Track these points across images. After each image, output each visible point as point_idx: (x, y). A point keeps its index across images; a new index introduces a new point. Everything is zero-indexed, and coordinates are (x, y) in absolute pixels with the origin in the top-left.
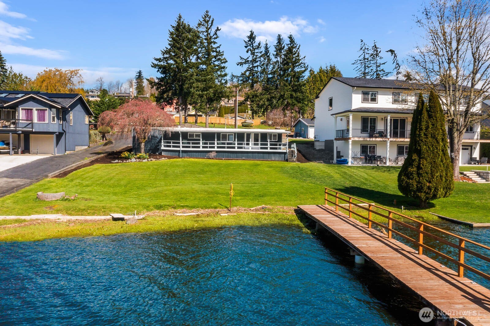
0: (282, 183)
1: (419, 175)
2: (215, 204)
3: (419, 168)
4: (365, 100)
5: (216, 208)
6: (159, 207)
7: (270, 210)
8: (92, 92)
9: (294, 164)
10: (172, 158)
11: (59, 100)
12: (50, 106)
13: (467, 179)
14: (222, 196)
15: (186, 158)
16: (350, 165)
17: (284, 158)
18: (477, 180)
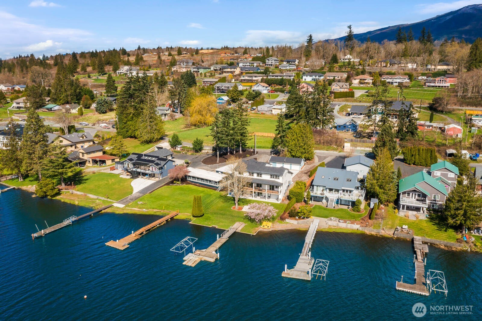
5: (163, 210)
6: (153, 208)
7: (171, 212)
8: (268, 60)
9: (215, 192)
10: (187, 184)
11: (162, 162)
12: (156, 167)
13: (241, 209)
14: (168, 206)
15: (192, 184)
16: (229, 195)
17: (216, 189)
18: (244, 210)
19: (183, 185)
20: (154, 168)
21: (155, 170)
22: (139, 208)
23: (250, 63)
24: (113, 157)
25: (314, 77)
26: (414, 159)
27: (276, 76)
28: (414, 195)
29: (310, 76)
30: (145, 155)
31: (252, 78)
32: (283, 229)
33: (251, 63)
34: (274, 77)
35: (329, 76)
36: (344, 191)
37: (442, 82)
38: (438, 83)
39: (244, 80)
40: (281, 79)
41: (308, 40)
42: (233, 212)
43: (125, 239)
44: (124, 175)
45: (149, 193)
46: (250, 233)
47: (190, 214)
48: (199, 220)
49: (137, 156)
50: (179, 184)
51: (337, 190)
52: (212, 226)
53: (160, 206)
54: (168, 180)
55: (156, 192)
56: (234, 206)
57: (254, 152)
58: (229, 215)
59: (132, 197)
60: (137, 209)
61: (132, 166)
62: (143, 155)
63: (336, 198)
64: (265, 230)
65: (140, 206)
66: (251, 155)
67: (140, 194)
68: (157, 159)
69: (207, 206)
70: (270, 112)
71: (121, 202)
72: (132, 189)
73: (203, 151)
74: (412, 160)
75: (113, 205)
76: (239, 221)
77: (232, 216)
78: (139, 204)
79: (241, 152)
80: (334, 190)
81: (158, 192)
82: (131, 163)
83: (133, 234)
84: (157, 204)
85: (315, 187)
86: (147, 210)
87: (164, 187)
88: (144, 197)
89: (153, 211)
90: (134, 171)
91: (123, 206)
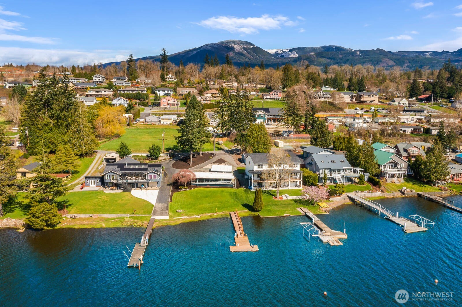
0: (229, 202)
2: (213, 212)
3: (255, 205)
4: (259, 167)
6: (202, 213)
7: (225, 213)
8: (96, 77)
9: (235, 189)
10: (195, 187)
11: (157, 168)
12: (157, 174)
13: (282, 198)
14: (214, 209)
15: (199, 187)
16: (252, 190)
17: (232, 186)
18: (284, 198)
19: (193, 189)
20: (153, 176)
21: (155, 177)
22: (186, 215)
23: (75, 80)
24: (67, 175)
25: (166, 92)
26: (341, 146)
27: (127, 91)
28: (389, 166)
29: (162, 91)
30: (128, 164)
31: (101, 93)
32: (337, 206)
33: (76, 80)
35: (182, 91)
36: (343, 170)
37: (275, 95)
39: (91, 95)
40: (137, 93)
41: (129, 60)
42: (279, 201)
43: (239, 242)
44: (108, 191)
45: (170, 201)
46: (323, 213)
47: (246, 210)
48: (264, 213)
49: (117, 166)
50: (187, 189)
51: (339, 171)
52: (285, 215)
53: (206, 210)
54: (168, 187)
55: (176, 200)
56: (273, 197)
57: (213, 154)
58: (281, 204)
59: (158, 207)
60: (188, 217)
61: (119, 178)
62: (125, 164)
63: (340, 178)
64: (328, 209)
65: (184, 214)
66: (213, 157)
67: (163, 204)
68: (147, 166)
69: (250, 202)
70: (159, 122)
71: (157, 214)
72: (145, 201)
73: (160, 158)
74: (340, 147)
75: (154, 219)
76: (297, 207)
77: (284, 204)
78: (180, 213)
79: (201, 155)
80: (337, 171)
81: (177, 199)
82: (117, 174)
83: (239, 236)
84: (200, 209)
85: (321, 171)
86: (199, 216)
87: (175, 194)
88: (171, 205)
89: (206, 216)
90: (125, 183)
91: (167, 218)
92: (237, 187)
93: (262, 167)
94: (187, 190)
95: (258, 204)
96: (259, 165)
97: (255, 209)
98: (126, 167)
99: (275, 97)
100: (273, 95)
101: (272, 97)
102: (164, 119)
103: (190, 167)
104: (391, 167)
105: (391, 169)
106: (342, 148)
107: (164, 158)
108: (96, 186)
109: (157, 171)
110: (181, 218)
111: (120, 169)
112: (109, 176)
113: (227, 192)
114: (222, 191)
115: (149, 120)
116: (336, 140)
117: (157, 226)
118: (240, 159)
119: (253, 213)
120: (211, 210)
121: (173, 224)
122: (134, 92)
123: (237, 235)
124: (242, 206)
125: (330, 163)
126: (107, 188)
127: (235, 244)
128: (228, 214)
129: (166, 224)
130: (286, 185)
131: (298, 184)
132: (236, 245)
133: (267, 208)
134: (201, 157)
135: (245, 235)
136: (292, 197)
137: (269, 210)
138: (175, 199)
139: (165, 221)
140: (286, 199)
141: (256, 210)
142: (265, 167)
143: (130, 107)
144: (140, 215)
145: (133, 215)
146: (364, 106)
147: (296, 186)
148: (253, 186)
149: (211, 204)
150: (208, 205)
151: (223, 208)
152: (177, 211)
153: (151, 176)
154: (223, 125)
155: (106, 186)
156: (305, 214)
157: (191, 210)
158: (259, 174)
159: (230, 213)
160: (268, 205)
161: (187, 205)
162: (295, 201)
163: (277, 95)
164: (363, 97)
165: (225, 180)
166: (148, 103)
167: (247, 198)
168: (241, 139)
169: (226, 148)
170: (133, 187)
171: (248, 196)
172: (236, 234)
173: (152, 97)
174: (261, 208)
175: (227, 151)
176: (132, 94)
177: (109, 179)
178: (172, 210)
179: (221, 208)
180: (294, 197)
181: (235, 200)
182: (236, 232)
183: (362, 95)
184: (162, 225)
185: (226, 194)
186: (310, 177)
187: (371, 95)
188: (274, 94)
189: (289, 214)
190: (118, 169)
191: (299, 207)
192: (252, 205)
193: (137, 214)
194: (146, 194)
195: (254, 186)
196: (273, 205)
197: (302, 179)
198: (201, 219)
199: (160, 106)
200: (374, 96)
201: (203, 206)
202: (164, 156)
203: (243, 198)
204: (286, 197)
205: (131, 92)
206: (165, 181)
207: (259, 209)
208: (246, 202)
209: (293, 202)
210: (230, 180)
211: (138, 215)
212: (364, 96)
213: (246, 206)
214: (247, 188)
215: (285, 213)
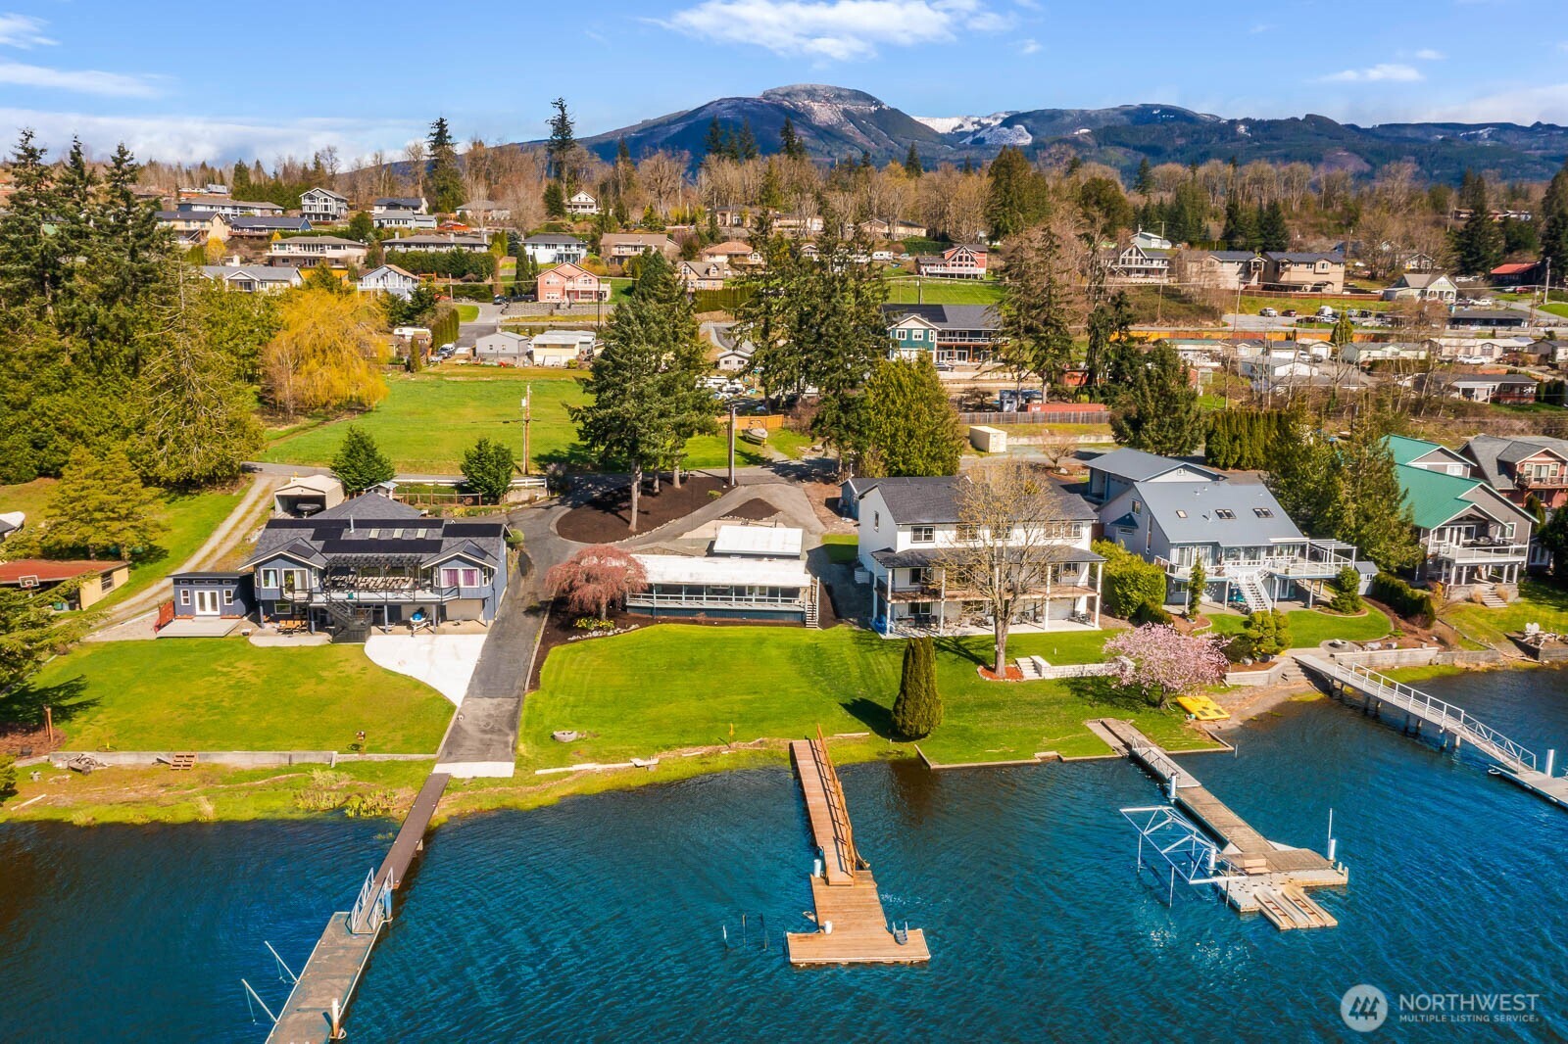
0: (785, 690)
1: (904, 713)
2: (716, 739)
3: (904, 708)
4: (916, 538)
5: (717, 744)
6: (668, 747)
7: (767, 745)
8: (311, 198)
9: (814, 633)
10: (644, 623)
11: (481, 541)
12: (481, 566)
13: (1016, 673)
14: (721, 725)
15: (664, 621)
16: (888, 636)
17: (800, 619)
18: (1029, 674)
19: (636, 632)
20: (461, 575)
21: (469, 580)
22: (594, 758)
23: (235, 208)
25: (562, 249)
26: (1238, 450)
27: (418, 245)
28: (1455, 532)
29: (547, 246)
30: (361, 524)
31: (323, 251)
32: (1259, 709)
33: (241, 208)
34: (413, 248)
35: (619, 246)
36: (1270, 550)
37: (964, 262)
38: (954, 265)
39: (285, 260)
40: (453, 254)
41: (433, 138)
42: (1008, 689)
43: (836, 909)
44: (268, 637)
45: (532, 688)
46: (1207, 746)
47: (864, 733)
48: (943, 746)
49: (312, 531)
50: (608, 630)
51: (1252, 552)
52: (1038, 757)
53: (684, 732)
54: (531, 620)
55: (556, 680)
56: (980, 668)
57: (726, 480)
58: (1016, 702)
59: (476, 718)
60: (599, 767)
61: (315, 583)
62: (347, 524)
63: (1258, 581)
64: (1225, 726)
65: (586, 749)
66: (724, 492)
67: (495, 701)
68: (440, 531)
69: (880, 691)
70: (526, 359)
71: (462, 751)
72: (419, 685)
73: (512, 497)
74: (1233, 451)
75: (448, 776)
76: (1087, 715)
77: (1030, 704)
78: (570, 745)
79: (677, 485)
80: (1242, 554)
81: (562, 678)
82: (310, 567)
83: (836, 875)
84: (657, 727)
85: (1175, 553)
86: (655, 761)
87: (557, 652)
88: (531, 707)
89: (682, 761)
90: (343, 605)
91: (505, 769)
92: (824, 623)
93: (929, 538)
94: (610, 633)
95: (917, 707)
96: (917, 530)
97: (904, 727)
98: (352, 534)
99: (964, 270)
100: (957, 262)
101: (950, 270)
102: (544, 346)
103: (630, 534)
104: (1463, 535)
105: (1465, 545)
106: (1241, 458)
107: (525, 496)
108: (222, 616)
109: (483, 553)
110: (570, 774)
111: (322, 542)
112: (272, 574)
113: (779, 646)
114: (760, 642)
115: (487, 350)
116: (1219, 427)
117: (454, 811)
118: (837, 500)
119: (892, 747)
120: (710, 729)
121: (530, 805)
122: (443, 250)
123: (824, 868)
124: (844, 711)
125: (1213, 518)
126: (268, 626)
127: (812, 918)
128: (785, 753)
129: (495, 805)
130: (1031, 614)
131: (1082, 608)
132: (816, 927)
133: (954, 722)
134: (678, 494)
135: (860, 867)
136: (1061, 668)
137: (965, 729)
138: (552, 678)
139: (495, 786)
140: (1036, 676)
141: (906, 732)
142: (944, 539)
143: (421, 301)
144: (385, 757)
145: (355, 756)
146: (1291, 303)
147: (1073, 616)
148: (892, 619)
149: (711, 702)
150: (693, 707)
151: (762, 720)
152: (553, 737)
153: (453, 573)
154: (766, 367)
155: (263, 618)
156: (1125, 752)
157: (617, 729)
158: (919, 569)
159: (791, 745)
160: (959, 708)
161: (603, 706)
162: (1077, 686)
163: (969, 263)
164: (1288, 270)
165: (773, 592)
166: (491, 287)
167: (867, 672)
168: (838, 417)
169: (779, 457)
170: (378, 621)
171: (869, 664)
172: (818, 863)
173: (507, 266)
174: (930, 724)
175: (783, 470)
176: (433, 255)
177: (272, 585)
178: (536, 728)
179: (752, 720)
180: (1071, 671)
181: (816, 683)
182: (817, 853)
183: (1284, 264)
184: (477, 806)
185: (774, 652)
186: (1135, 581)
187: (1318, 264)
188: (961, 258)
189: (1053, 753)
190: (314, 544)
191: (1094, 717)
192: (890, 707)
193: (371, 750)
194: (431, 652)
195: (896, 616)
196: (981, 706)
197: (1099, 590)
198: (662, 777)
199: (536, 300)
200: (1330, 268)
201: (672, 709)
202: (529, 488)
203: (848, 674)
204: (1037, 668)
205: (432, 249)
206: (521, 594)
207: (923, 729)
208: (861, 693)
209: (1066, 693)
210: (791, 593)
211: (376, 757)
212: (1294, 268)
213: (864, 711)
214: (864, 624)
215: (1035, 744)
